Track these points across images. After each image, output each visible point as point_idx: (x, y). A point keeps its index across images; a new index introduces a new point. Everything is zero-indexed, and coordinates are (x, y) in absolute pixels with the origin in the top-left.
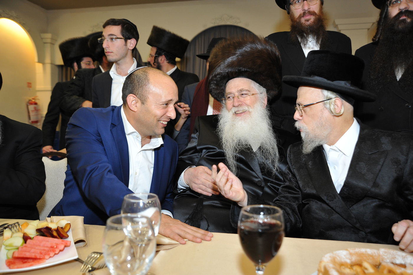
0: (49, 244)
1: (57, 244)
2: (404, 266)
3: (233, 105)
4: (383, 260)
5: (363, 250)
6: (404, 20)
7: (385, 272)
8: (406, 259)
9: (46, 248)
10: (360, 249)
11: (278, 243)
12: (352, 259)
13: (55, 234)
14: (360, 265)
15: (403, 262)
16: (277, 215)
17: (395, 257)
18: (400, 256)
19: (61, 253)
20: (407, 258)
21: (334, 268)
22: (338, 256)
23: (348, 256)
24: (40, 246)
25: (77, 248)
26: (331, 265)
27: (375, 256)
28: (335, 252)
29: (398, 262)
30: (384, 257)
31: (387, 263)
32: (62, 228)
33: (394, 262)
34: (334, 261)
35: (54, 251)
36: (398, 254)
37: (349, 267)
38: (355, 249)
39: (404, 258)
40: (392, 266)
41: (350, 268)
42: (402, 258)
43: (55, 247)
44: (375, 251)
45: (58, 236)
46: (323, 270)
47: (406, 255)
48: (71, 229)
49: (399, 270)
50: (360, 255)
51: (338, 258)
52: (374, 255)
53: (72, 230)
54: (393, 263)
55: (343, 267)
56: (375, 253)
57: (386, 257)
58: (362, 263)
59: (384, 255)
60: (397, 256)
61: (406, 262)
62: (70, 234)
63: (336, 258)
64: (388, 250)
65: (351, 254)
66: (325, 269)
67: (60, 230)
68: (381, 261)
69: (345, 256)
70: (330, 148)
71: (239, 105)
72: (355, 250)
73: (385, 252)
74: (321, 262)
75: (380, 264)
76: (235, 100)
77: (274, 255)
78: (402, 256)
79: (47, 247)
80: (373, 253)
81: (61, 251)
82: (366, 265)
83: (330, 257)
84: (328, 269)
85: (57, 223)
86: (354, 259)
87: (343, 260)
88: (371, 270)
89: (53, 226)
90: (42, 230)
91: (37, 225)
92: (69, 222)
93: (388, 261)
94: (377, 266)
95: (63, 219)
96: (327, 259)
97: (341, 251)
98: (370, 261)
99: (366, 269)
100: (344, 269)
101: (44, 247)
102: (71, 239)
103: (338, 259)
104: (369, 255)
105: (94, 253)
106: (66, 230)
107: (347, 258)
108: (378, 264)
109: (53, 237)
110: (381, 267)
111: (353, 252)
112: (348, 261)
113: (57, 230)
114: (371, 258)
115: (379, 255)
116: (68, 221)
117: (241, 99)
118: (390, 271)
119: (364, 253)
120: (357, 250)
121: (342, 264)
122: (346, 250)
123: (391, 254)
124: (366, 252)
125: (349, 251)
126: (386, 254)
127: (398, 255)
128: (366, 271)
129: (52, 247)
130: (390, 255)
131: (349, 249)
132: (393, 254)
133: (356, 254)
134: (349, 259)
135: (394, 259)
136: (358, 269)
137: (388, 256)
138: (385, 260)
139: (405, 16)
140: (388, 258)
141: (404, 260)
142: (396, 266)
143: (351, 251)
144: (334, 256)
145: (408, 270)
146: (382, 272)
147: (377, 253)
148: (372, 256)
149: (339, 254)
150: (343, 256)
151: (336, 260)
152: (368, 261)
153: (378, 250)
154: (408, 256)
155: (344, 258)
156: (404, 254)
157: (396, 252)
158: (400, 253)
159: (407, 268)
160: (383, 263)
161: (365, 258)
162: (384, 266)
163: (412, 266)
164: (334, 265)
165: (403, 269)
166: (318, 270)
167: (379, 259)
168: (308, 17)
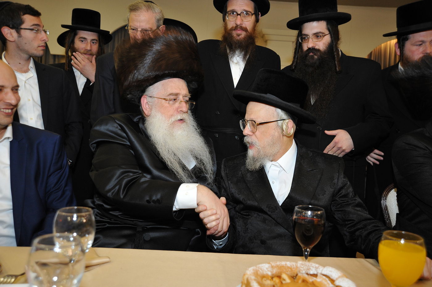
2: (315, 275)
4: (299, 272)
5: (283, 263)
7: (300, 281)
8: (318, 270)
10: (281, 262)
12: (273, 271)
14: (279, 277)
15: (316, 273)
17: (310, 269)
18: (313, 267)
20: (319, 269)
21: (255, 280)
22: (261, 269)
23: (270, 269)
26: (253, 277)
27: (294, 268)
28: (258, 266)
29: (311, 273)
30: (301, 268)
31: (302, 274)
33: (309, 273)
34: (256, 274)
36: (312, 265)
37: (270, 278)
38: (277, 262)
39: (317, 269)
40: (306, 276)
41: (270, 280)
42: (315, 269)
44: (294, 264)
46: (245, 282)
49: (311, 279)
50: (281, 267)
51: (261, 271)
52: (293, 267)
54: (307, 274)
55: (264, 279)
56: (293, 265)
57: (302, 269)
58: (281, 275)
59: (301, 267)
60: (311, 268)
61: (318, 273)
63: (259, 271)
64: (305, 263)
65: (272, 267)
66: (247, 280)
69: (267, 269)
70: (272, 164)
73: (302, 264)
74: (244, 275)
75: (297, 275)
78: (316, 267)
80: (292, 265)
82: (284, 276)
83: (253, 270)
84: (250, 281)
86: (275, 271)
87: (265, 273)
88: (288, 280)
93: (304, 272)
94: (294, 277)
96: (250, 272)
97: (264, 265)
98: (289, 273)
99: (284, 280)
100: (265, 280)
104: (288, 267)
107: (268, 271)
108: (295, 275)
110: (297, 277)
112: (270, 273)
114: (290, 270)
115: (297, 267)
118: (304, 281)
119: (284, 266)
120: (278, 263)
121: (263, 277)
122: (269, 263)
123: (307, 265)
124: (286, 264)
125: (271, 264)
126: (302, 266)
128: (284, 282)
130: (306, 267)
131: (271, 263)
132: (309, 266)
133: (277, 266)
134: (271, 272)
135: (309, 270)
136: (276, 280)
137: (304, 268)
138: (301, 272)
140: (304, 270)
141: (316, 271)
142: (310, 276)
143: (273, 264)
144: (257, 269)
145: (319, 279)
146: (298, 282)
147: (296, 265)
148: (291, 268)
149: (262, 268)
150: (265, 269)
151: (259, 273)
152: (286, 272)
153: (297, 262)
154: (320, 267)
155: (266, 271)
156: (317, 265)
157: (311, 264)
158: (314, 265)
159: (318, 277)
160: (299, 274)
161: (284, 270)
162: (300, 277)
163: (322, 276)
164: (256, 277)
165: (315, 278)
166: (242, 283)
167: (296, 271)
168: (239, 32)
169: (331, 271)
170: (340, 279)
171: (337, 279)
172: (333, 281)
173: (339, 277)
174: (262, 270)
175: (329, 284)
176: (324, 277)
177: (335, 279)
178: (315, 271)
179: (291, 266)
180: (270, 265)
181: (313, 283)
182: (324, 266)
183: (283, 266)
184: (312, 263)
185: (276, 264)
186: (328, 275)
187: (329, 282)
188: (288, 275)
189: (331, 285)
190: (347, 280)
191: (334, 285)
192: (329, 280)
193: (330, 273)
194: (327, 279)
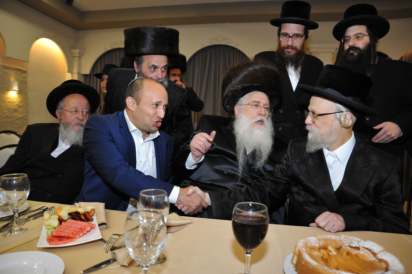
2: (358, 248)
4: (343, 244)
5: (328, 237)
7: (345, 254)
8: (360, 243)
12: (320, 243)
14: (325, 248)
15: (358, 246)
17: (352, 242)
18: (355, 241)
20: (361, 242)
23: (317, 241)
26: (304, 250)
27: (338, 241)
28: (307, 239)
29: (354, 246)
30: (344, 241)
33: (351, 246)
34: (306, 245)
36: (355, 239)
37: (318, 250)
39: (359, 242)
40: (349, 248)
44: (338, 237)
46: (297, 253)
49: (355, 252)
50: (326, 240)
54: (350, 246)
55: (313, 250)
56: (337, 238)
57: (345, 242)
58: (328, 247)
59: (344, 240)
60: (353, 241)
61: (360, 246)
63: (308, 243)
64: (348, 236)
65: (319, 239)
66: (299, 251)
73: (345, 238)
74: (296, 247)
75: (341, 247)
78: (358, 241)
82: (330, 248)
83: (303, 242)
84: (302, 252)
86: (322, 243)
87: (313, 245)
88: (334, 253)
93: (347, 245)
94: (338, 249)
96: (301, 244)
97: (312, 238)
98: (334, 245)
100: (313, 251)
103: (309, 244)
104: (333, 240)
107: (316, 243)
108: (339, 247)
110: (341, 249)
112: (317, 245)
114: (334, 243)
115: (341, 240)
118: (348, 253)
119: (330, 239)
120: (324, 237)
121: (312, 248)
122: (316, 236)
124: (331, 238)
125: (318, 237)
126: (345, 240)
128: (330, 253)
130: (349, 241)
131: (318, 236)
132: (351, 239)
133: (323, 239)
134: (318, 244)
136: (324, 252)
137: (347, 241)
138: (345, 245)
140: (347, 243)
142: (353, 249)
143: (319, 237)
144: (307, 241)
145: (362, 252)
146: (342, 254)
147: (339, 238)
148: (335, 241)
149: (311, 240)
150: (313, 241)
151: (308, 244)
152: (332, 245)
153: (340, 236)
154: (362, 241)
155: (314, 243)
156: (359, 239)
158: (356, 239)
159: (360, 250)
160: (343, 247)
161: (330, 243)
162: (344, 249)
163: (364, 249)
164: (306, 249)
165: (357, 251)
166: (294, 253)
167: (340, 244)
169: (372, 245)
170: (381, 253)
171: (379, 253)
172: (374, 254)
173: (381, 251)
174: (310, 243)
175: (371, 257)
176: (366, 250)
177: (376, 253)
178: (357, 245)
179: (335, 239)
181: (356, 256)
182: (366, 240)
183: (328, 239)
184: (354, 237)
185: (322, 237)
186: (369, 248)
187: (371, 255)
188: (333, 247)
189: (373, 259)
190: (389, 254)
191: (377, 258)
192: (371, 253)
193: (371, 247)
194: (369, 252)
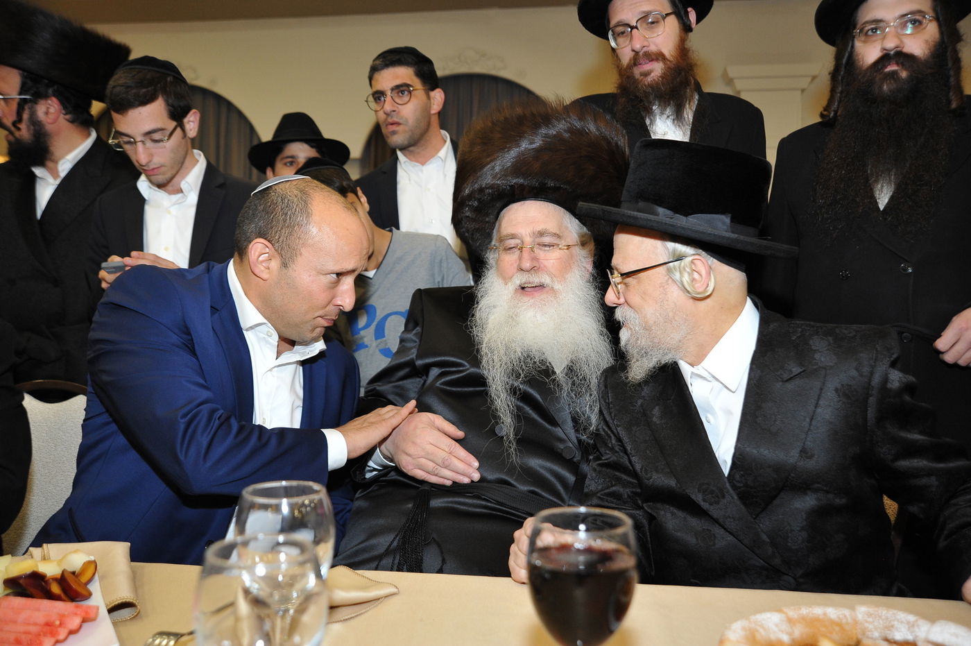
0: (40, 617)
1: (62, 617)
3: (519, 265)
4: (864, 634)
5: (818, 611)
6: (894, 74)
8: (916, 629)
9: (33, 629)
10: (810, 609)
11: (623, 599)
12: (794, 632)
13: (55, 589)
15: (910, 639)
16: (620, 531)
17: (892, 626)
18: (902, 622)
19: (72, 637)
20: (918, 626)
22: (762, 627)
23: (785, 626)
24: (15, 622)
25: (115, 624)
27: (847, 623)
28: (753, 618)
29: (898, 636)
30: (867, 625)
31: (875, 639)
32: (74, 573)
33: (890, 637)
34: (751, 638)
35: (53, 634)
36: (898, 617)
38: (800, 609)
39: (913, 626)
42: (907, 627)
43: (57, 623)
44: (847, 612)
45: (63, 596)
47: (917, 621)
48: (96, 576)
50: (812, 622)
51: (761, 630)
52: (844, 621)
53: (101, 579)
54: (887, 640)
56: (845, 616)
57: (871, 627)
58: (816, 641)
59: (867, 622)
60: (896, 623)
61: (916, 637)
62: (95, 587)
63: (757, 631)
64: (876, 609)
65: (790, 621)
67: (70, 579)
68: (860, 637)
69: (777, 625)
71: (533, 269)
72: (801, 612)
73: (870, 615)
74: (721, 641)
75: (859, 642)
76: (526, 254)
77: (613, 628)
78: (908, 623)
79: (35, 624)
80: (841, 616)
81: (72, 632)
83: (744, 629)
85: (60, 562)
86: (799, 632)
87: (773, 637)
89: (50, 569)
90: (21, 581)
91: (6, 569)
92: (92, 558)
93: (876, 634)
95: (76, 551)
96: (735, 635)
97: (768, 615)
98: (835, 636)
101: (28, 624)
102: (98, 599)
103: (762, 634)
104: (833, 622)
105: (161, 634)
106: (84, 579)
107: (782, 631)
108: (853, 643)
109: (50, 596)
111: (796, 616)
112: (785, 638)
113: (62, 580)
114: (837, 629)
115: (856, 622)
116: (89, 554)
117: (541, 253)
119: (821, 617)
120: (804, 611)
122: (780, 611)
123: (883, 617)
124: (825, 614)
125: (786, 614)
126: (871, 620)
127: (898, 620)
129: (48, 624)
130: (881, 622)
131: (785, 610)
132: (887, 618)
133: (803, 619)
134: (787, 633)
135: (890, 630)
137: (876, 624)
138: (869, 634)
139: (897, 64)
140: (876, 628)
141: (912, 632)
143: (791, 614)
144: (753, 626)
147: (851, 616)
148: (839, 625)
149: (764, 623)
150: (772, 626)
151: (758, 636)
152: (830, 635)
153: (853, 608)
154: (921, 622)
155: (774, 632)
156: (911, 618)
157: (894, 614)
158: (902, 615)
160: (865, 641)
161: (823, 629)
167: (855, 632)
168: (647, 67)
178: (909, 634)
179: (839, 618)
180: (784, 615)
182: (932, 619)
183: (818, 620)
184: (895, 611)
185: (798, 612)
188: (835, 641)
